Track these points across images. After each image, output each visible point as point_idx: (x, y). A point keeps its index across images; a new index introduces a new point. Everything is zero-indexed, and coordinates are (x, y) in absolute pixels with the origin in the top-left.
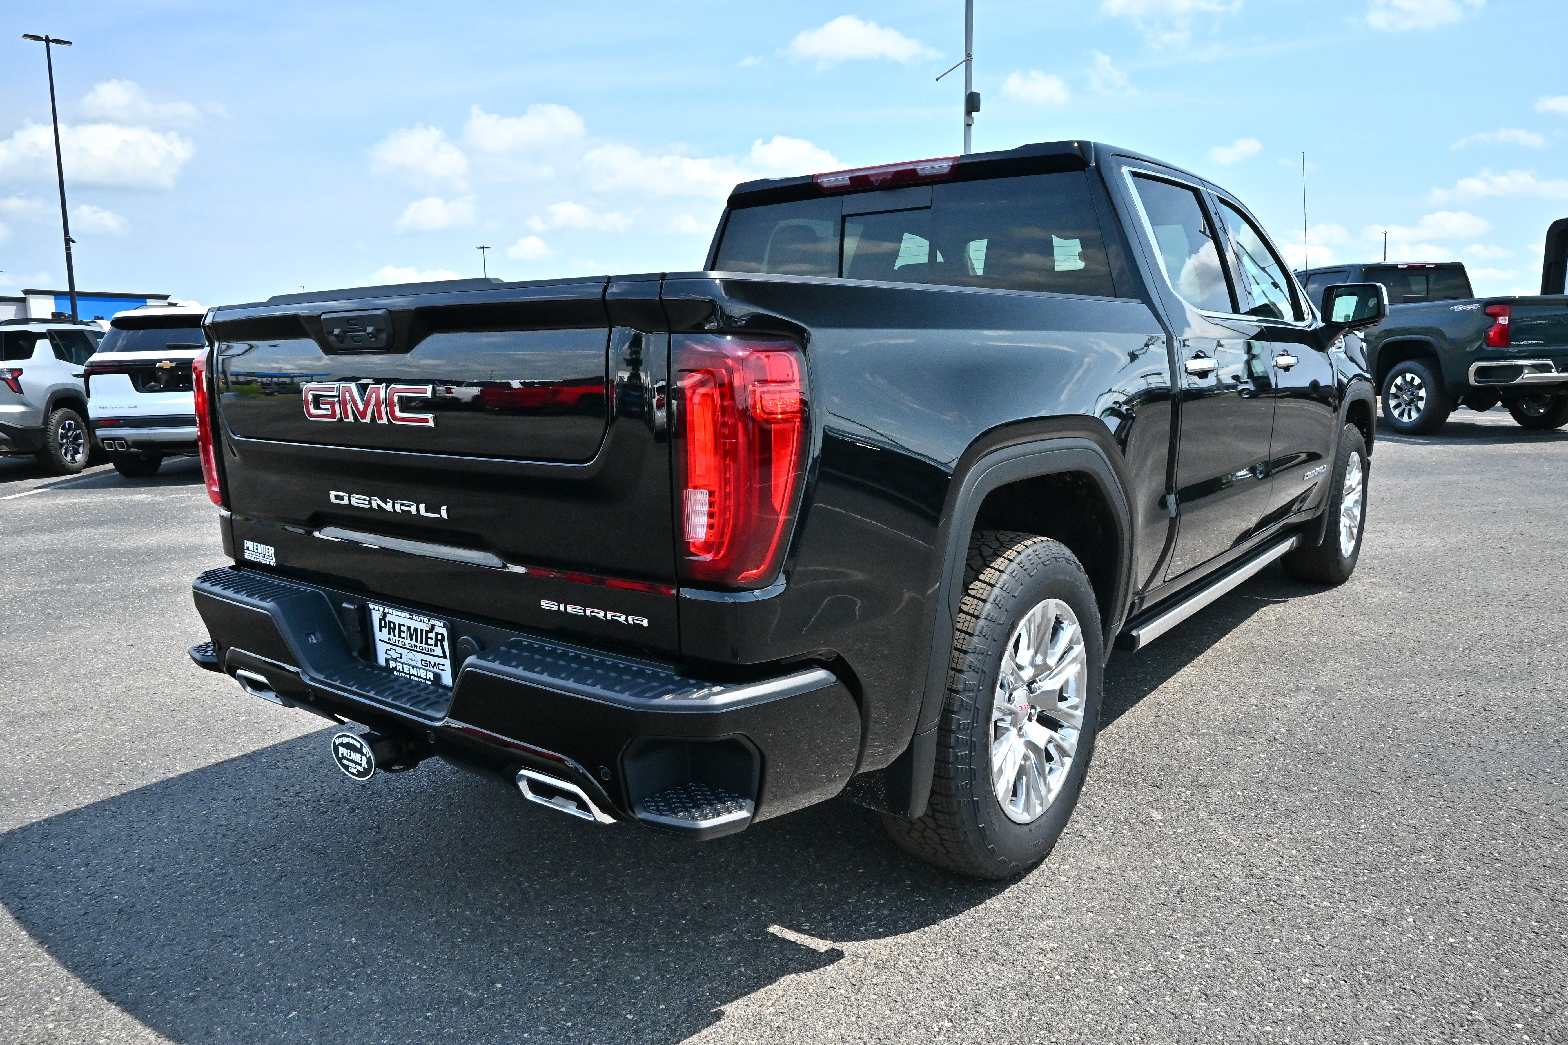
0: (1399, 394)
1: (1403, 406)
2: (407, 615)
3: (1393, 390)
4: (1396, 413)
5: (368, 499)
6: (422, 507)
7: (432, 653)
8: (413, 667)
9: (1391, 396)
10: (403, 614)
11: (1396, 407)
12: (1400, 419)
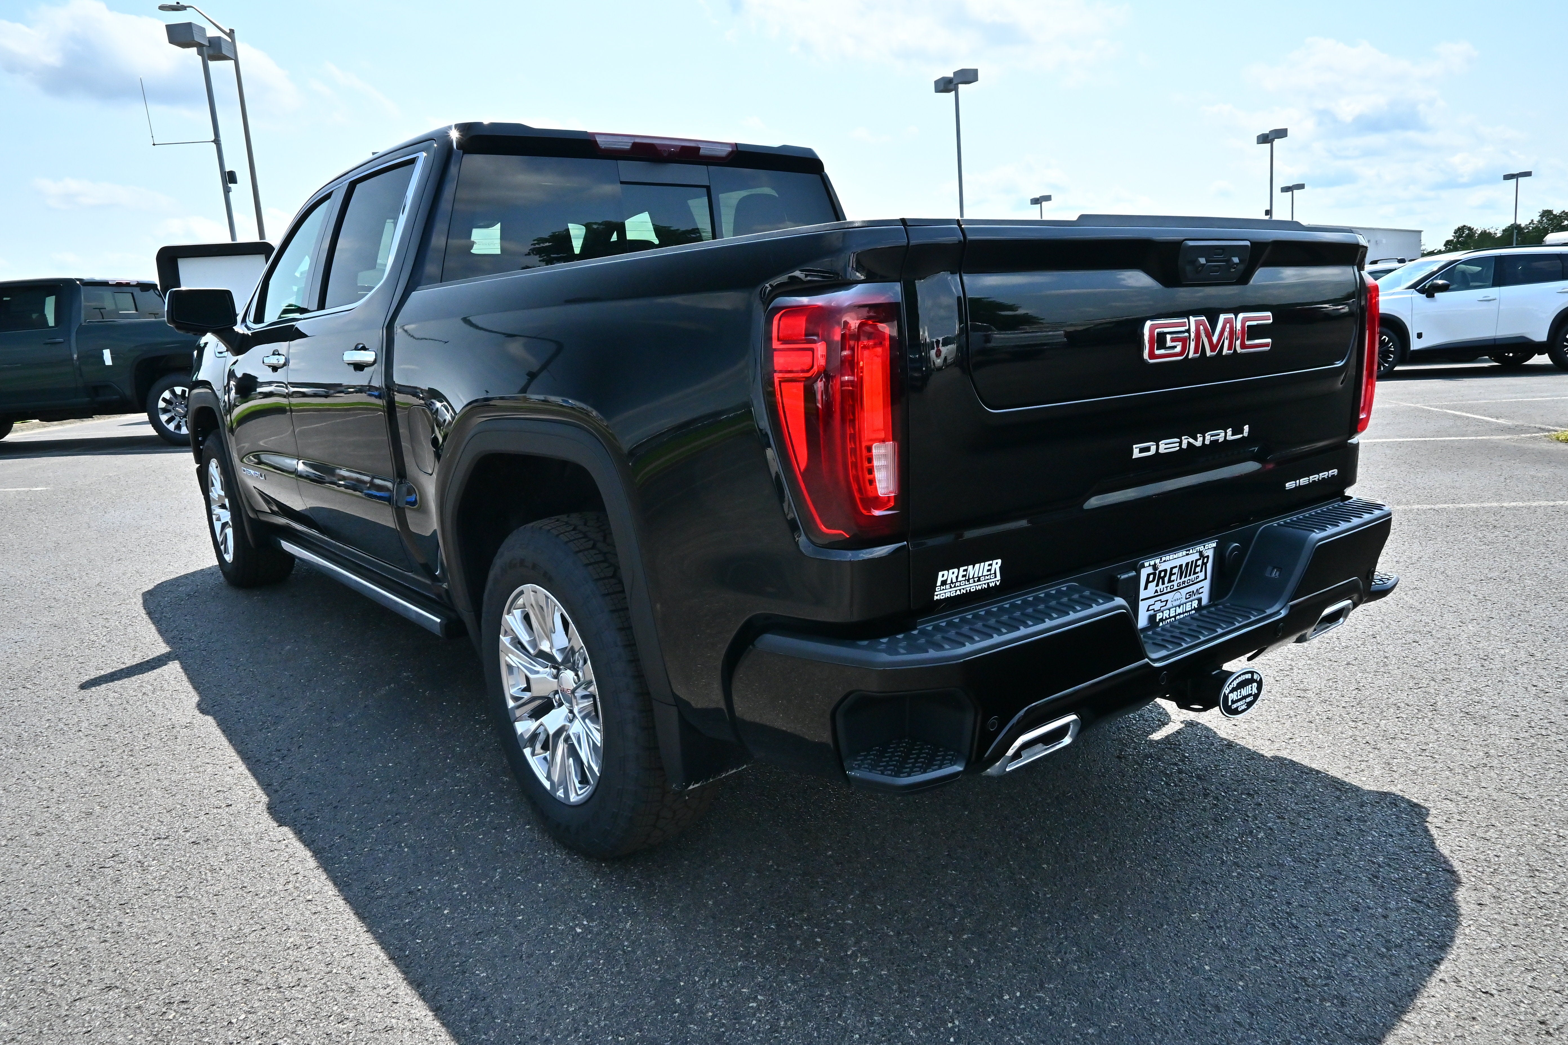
0: (170, 407)
1: (177, 419)
2: (1184, 553)
3: (161, 404)
4: (171, 427)
5: (1179, 440)
6: (1229, 431)
7: (1198, 580)
8: (1179, 606)
9: (159, 410)
10: (1180, 554)
11: (169, 421)
12: (177, 432)
